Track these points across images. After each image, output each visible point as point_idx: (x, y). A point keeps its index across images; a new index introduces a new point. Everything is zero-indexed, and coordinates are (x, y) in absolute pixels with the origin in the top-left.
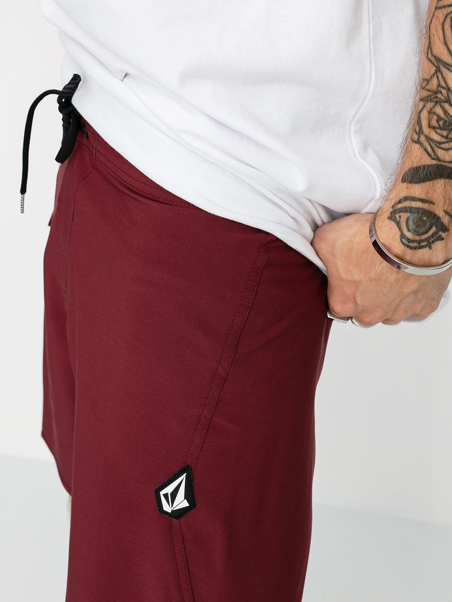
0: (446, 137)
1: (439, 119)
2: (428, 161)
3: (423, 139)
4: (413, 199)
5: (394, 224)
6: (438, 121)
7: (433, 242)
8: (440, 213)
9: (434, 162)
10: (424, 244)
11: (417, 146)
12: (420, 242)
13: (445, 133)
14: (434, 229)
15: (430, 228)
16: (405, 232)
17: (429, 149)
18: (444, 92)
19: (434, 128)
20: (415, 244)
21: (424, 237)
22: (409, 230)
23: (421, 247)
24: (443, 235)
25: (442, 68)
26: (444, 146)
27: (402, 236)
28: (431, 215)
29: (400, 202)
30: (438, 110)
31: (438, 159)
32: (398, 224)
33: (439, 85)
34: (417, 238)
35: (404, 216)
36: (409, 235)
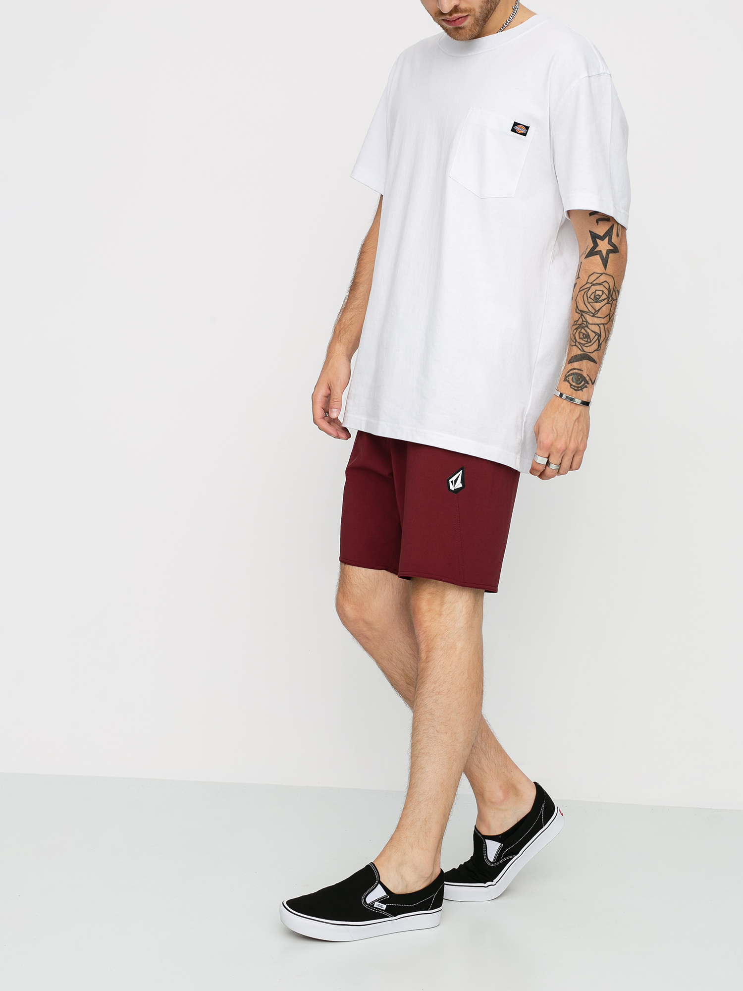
0: (587, 341)
1: (584, 334)
2: (580, 352)
3: (577, 344)
4: (575, 369)
5: (567, 382)
6: (583, 335)
7: (583, 388)
8: (585, 375)
9: (583, 352)
10: (580, 388)
11: (575, 347)
12: (578, 387)
13: (586, 340)
14: (583, 382)
15: (582, 382)
16: (572, 383)
17: (580, 347)
18: (585, 323)
19: (581, 338)
20: (576, 388)
21: (579, 385)
22: (573, 382)
23: (579, 390)
24: (587, 385)
25: (584, 314)
26: (586, 345)
27: (571, 385)
28: (582, 376)
29: (568, 372)
30: (583, 331)
31: (583, 351)
32: (568, 381)
33: (583, 321)
34: (577, 385)
35: (570, 377)
36: (574, 384)
